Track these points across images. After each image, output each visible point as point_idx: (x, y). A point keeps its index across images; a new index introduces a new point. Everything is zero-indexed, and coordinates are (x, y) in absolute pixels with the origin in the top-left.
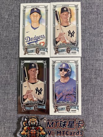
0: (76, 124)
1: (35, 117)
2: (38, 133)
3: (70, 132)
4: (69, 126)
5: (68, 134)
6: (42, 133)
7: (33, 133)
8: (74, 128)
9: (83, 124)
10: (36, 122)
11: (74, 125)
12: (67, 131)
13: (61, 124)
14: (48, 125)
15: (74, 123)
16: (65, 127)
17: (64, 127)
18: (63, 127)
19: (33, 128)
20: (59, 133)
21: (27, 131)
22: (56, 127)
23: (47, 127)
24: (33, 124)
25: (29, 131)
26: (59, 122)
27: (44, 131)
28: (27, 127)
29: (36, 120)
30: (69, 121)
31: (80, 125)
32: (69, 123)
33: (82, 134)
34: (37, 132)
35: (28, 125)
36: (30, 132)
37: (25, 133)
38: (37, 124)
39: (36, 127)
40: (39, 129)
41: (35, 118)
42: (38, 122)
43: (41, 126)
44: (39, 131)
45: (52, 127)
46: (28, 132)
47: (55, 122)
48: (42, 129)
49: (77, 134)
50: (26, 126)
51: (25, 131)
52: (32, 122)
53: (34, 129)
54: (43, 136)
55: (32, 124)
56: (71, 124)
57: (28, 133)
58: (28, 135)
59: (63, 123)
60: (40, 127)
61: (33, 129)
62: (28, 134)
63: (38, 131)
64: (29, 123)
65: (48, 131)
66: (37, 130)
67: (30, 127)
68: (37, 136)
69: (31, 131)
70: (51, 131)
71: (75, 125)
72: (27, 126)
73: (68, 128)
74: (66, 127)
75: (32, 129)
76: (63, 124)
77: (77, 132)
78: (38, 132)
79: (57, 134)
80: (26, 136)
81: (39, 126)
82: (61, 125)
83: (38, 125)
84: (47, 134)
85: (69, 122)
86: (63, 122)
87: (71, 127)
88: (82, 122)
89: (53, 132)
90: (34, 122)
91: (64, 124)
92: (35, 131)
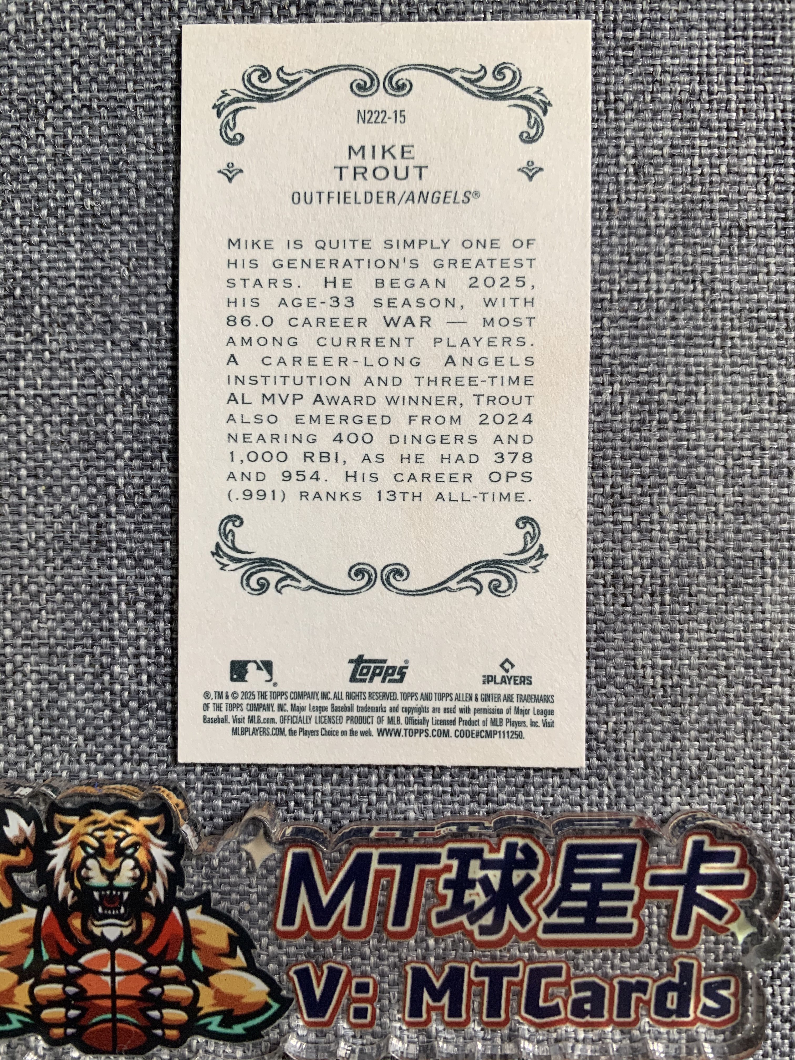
0: (655, 880)
1: (136, 798)
2: (172, 990)
3: (580, 988)
4: (564, 913)
5: (555, 1011)
6: (219, 996)
7: (114, 996)
8: (627, 928)
9: (738, 879)
10: (141, 855)
11: (628, 895)
12: (536, 975)
13: (471, 884)
14: (303, 899)
15: (624, 877)
16: (509, 916)
17: (499, 918)
18: (488, 919)
19: (112, 933)
20: (436, 995)
21: (39, 963)
22: (399, 920)
23: (289, 919)
24: (111, 876)
25: (57, 969)
26: (435, 858)
27: (251, 968)
28: (29, 913)
29: (152, 828)
30: (573, 850)
31: (700, 889)
32: (568, 878)
33: (724, 1001)
34: (159, 980)
35: (52, 890)
36: (67, 980)
37: (9, 994)
38: (159, 886)
39: (147, 923)
40: (190, 946)
41: (134, 812)
42: (173, 860)
43: (207, 911)
44: (188, 965)
45: (355, 919)
46: (53, 979)
47: (383, 859)
48: (222, 943)
49: (661, 1009)
50: (16, 910)
51: (17, 969)
52: (100, 852)
53: (122, 942)
54: (238, 1029)
55: (98, 880)
56: (596, 880)
57: (54, 989)
58: (47, 1014)
59: (495, 876)
60: (194, 914)
61: (112, 946)
62: (52, 1003)
63: (168, 970)
64: (58, 863)
65: (304, 975)
66: (160, 960)
67: (76, 923)
68: (160, 1023)
69: (85, 970)
70: (334, 974)
71: (645, 895)
72: (39, 905)
73: (549, 929)
74: (523, 918)
75: (101, 942)
76: (485, 882)
77: (670, 986)
78: (174, 980)
79: (416, 1011)
80: (25, 1030)
81: (184, 906)
82: (458, 897)
83: (170, 892)
84: (285, 1004)
85: (571, 862)
86: (486, 865)
87: (590, 927)
88: (728, 857)
89: (362, 988)
90: (120, 853)
91: (506, 879)
92: (141, 971)
